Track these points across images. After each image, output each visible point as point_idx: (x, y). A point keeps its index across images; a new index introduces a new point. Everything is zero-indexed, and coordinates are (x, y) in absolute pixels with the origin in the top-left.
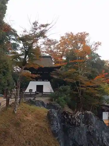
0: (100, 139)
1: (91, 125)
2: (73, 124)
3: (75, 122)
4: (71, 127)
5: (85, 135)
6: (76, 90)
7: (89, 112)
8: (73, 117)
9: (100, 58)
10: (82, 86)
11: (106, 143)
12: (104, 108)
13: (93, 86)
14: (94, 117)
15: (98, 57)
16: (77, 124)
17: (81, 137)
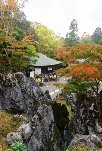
0: (31, 93)
1: (23, 83)
2: (9, 86)
3: (11, 83)
4: (7, 88)
5: (20, 92)
6: (4, 53)
7: (20, 73)
8: (8, 79)
9: (26, 17)
10: (10, 48)
11: (36, 95)
12: (31, 68)
13: (21, 48)
14: (24, 77)
15: (24, 17)
16: (12, 84)
17: (18, 95)
